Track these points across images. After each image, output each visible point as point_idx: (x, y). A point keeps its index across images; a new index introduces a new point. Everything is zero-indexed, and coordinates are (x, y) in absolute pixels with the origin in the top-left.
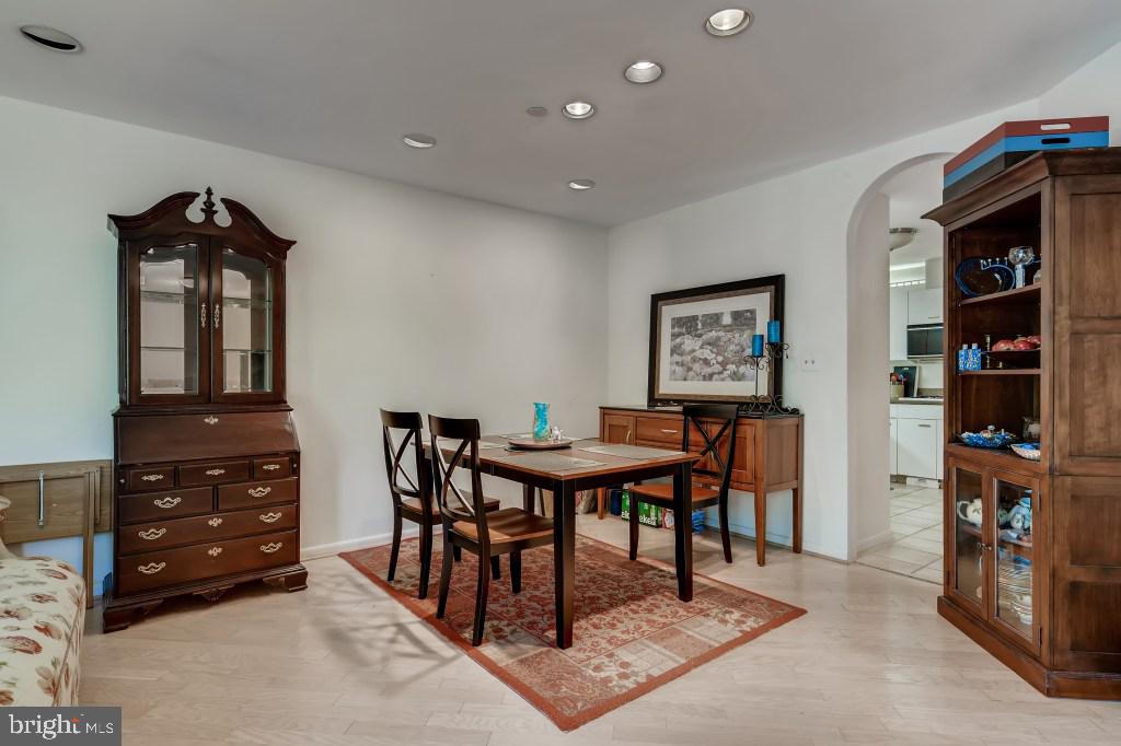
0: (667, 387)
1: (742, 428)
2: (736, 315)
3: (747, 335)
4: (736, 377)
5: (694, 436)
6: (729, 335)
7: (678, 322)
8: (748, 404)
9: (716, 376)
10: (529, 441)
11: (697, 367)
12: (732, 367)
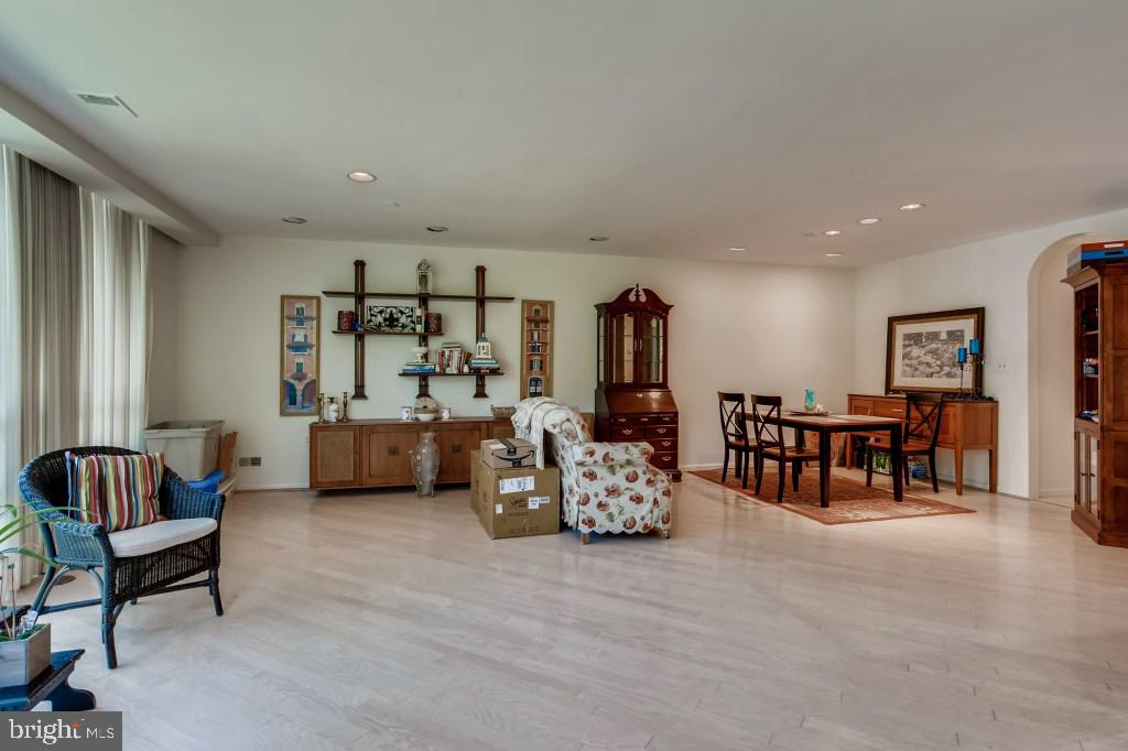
0: (900, 381)
1: (947, 409)
2: (950, 333)
3: (958, 346)
4: (949, 375)
5: (914, 413)
6: (946, 347)
7: (908, 337)
8: (957, 394)
9: (935, 375)
10: (803, 410)
11: (921, 368)
12: (947, 369)
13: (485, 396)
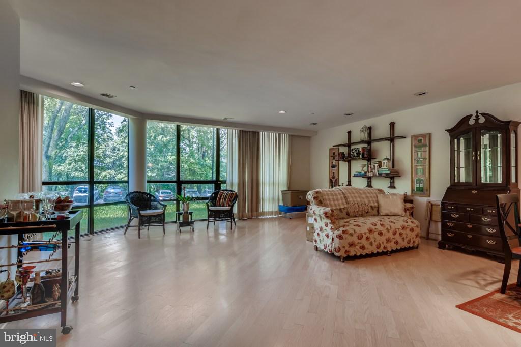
13: (395, 188)
